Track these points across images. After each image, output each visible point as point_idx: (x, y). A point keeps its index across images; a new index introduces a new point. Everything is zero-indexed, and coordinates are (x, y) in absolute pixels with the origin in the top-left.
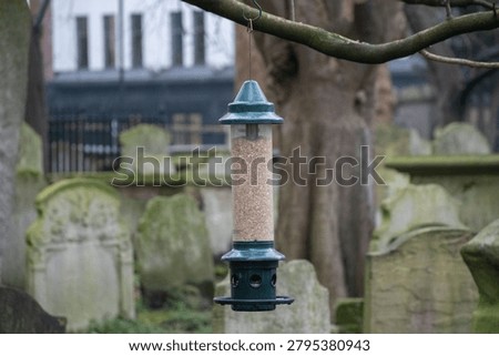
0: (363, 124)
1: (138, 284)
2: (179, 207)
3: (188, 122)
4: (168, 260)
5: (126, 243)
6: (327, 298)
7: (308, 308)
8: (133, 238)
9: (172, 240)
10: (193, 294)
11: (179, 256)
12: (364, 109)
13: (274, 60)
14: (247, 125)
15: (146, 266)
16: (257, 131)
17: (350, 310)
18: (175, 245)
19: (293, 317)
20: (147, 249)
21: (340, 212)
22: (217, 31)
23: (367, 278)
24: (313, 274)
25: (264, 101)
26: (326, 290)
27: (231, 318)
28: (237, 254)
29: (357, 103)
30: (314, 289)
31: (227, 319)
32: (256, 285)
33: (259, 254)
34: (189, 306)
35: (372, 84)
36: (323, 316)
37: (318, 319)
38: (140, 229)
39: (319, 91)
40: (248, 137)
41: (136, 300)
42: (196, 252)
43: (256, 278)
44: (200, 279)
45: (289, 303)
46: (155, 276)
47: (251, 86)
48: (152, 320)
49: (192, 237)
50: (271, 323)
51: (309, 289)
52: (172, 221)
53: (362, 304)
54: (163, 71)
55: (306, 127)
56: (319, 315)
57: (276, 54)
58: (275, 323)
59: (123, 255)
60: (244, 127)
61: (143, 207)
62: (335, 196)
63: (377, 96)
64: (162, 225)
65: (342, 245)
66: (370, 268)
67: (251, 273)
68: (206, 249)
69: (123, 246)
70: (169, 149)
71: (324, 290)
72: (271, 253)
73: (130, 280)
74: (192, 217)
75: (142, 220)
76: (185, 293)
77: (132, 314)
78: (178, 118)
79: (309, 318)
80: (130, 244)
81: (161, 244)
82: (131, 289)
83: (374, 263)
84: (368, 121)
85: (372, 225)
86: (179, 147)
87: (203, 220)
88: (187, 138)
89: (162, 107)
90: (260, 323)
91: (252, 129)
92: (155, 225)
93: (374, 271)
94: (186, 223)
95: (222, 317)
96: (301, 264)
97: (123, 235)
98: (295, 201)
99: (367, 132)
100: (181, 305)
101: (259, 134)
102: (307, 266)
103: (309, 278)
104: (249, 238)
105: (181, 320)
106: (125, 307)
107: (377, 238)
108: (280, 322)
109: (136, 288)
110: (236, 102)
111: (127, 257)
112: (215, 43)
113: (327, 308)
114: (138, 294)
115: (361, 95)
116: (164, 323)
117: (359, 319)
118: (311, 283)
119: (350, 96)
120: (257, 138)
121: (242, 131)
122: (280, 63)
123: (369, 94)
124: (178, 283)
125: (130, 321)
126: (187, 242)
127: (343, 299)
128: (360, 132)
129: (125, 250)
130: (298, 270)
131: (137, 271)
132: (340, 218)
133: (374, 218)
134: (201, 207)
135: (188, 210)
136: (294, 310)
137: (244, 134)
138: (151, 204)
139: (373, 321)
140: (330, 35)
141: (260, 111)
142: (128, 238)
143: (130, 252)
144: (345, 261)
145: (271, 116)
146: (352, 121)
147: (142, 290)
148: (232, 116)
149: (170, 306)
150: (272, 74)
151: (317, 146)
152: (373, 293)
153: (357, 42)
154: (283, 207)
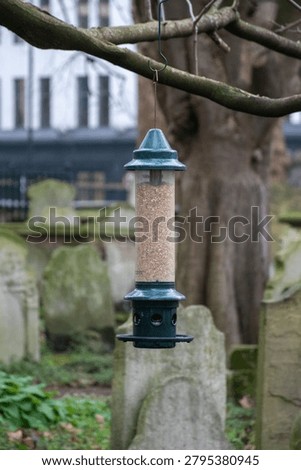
0: (258, 181)
1: (43, 329)
2: (83, 257)
3: (91, 180)
4: (72, 307)
5: (32, 290)
6: (223, 342)
7: (205, 351)
8: (39, 285)
9: (75, 287)
10: (94, 338)
11: (82, 303)
12: (260, 167)
13: (176, 120)
14: (151, 171)
15: (51, 312)
16: (161, 177)
17: (244, 356)
18: (79, 292)
19: (191, 359)
20: (52, 295)
21: (236, 263)
22: (121, 93)
23: (261, 324)
24: (210, 319)
25: (168, 148)
26: (222, 334)
27: (131, 358)
28: (139, 294)
29: (254, 161)
30: (210, 333)
31: (127, 360)
32: (157, 324)
33: (159, 294)
34: (90, 350)
35: (268, 143)
36: (219, 359)
37: (214, 361)
38: (46, 277)
39: (218, 150)
40: (152, 183)
41: (41, 343)
42: (98, 299)
43: (157, 317)
44: (101, 325)
45: (189, 341)
46: (59, 321)
47: (155, 134)
48: (56, 362)
49: (94, 285)
50: (169, 364)
51: (206, 333)
52: (76, 270)
53: (256, 351)
54: (70, 131)
55: (205, 183)
56: (215, 358)
57: (177, 113)
58: (173, 364)
59: (30, 300)
60: (148, 173)
61: (48, 256)
62: (231, 249)
63: (272, 156)
64: (66, 273)
65: (237, 295)
66: (264, 315)
67: (152, 312)
68: (107, 296)
69: (30, 293)
70: (73, 204)
71: (220, 335)
72: (172, 294)
73: (36, 324)
74: (95, 266)
75: (48, 268)
76: (87, 337)
77: (37, 357)
78: (83, 175)
79: (206, 360)
80: (36, 291)
81: (65, 291)
82: (37, 333)
83: (269, 310)
84: (264, 178)
85: (265, 277)
86: (83, 203)
87: (106, 269)
88: (91, 194)
89: (68, 164)
90: (159, 364)
91: (156, 175)
92: (60, 273)
93: (268, 317)
94: (89, 272)
95: (124, 357)
96: (198, 310)
97: (30, 282)
98: (192, 253)
99: (263, 189)
100: (83, 349)
101: (163, 180)
102: (204, 311)
103: (206, 322)
104: (152, 279)
105: (83, 363)
106: (31, 350)
107: (271, 288)
108: (178, 363)
109: (41, 333)
110: (141, 149)
111: (33, 302)
112: (119, 104)
113: (222, 351)
114: (43, 338)
115: (258, 153)
116: (67, 365)
117: (252, 365)
118: (208, 328)
119: (247, 155)
120: (160, 183)
121: (146, 177)
122: (180, 122)
123: (265, 153)
124: (80, 328)
125: (35, 363)
126: (90, 290)
127: (237, 346)
128: (256, 189)
129: (31, 296)
130: (197, 315)
131: (42, 317)
132: (236, 270)
133: (268, 270)
134: (104, 257)
135: (91, 259)
136: (191, 352)
137: (148, 180)
138: (56, 253)
139: (266, 365)
140: (231, 89)
141: (164, 158)
142: (34, 285)
143: (36, 297)
144: (239, 310)
145: (174, 162)
146: (248, 178)
147: (47, 333)
148: (137, 163)
149: (73, 349)
150: (173, 132)
151: (215, 202)
152: (267, 338)
153: (257, 96)
154: (181, 259)
